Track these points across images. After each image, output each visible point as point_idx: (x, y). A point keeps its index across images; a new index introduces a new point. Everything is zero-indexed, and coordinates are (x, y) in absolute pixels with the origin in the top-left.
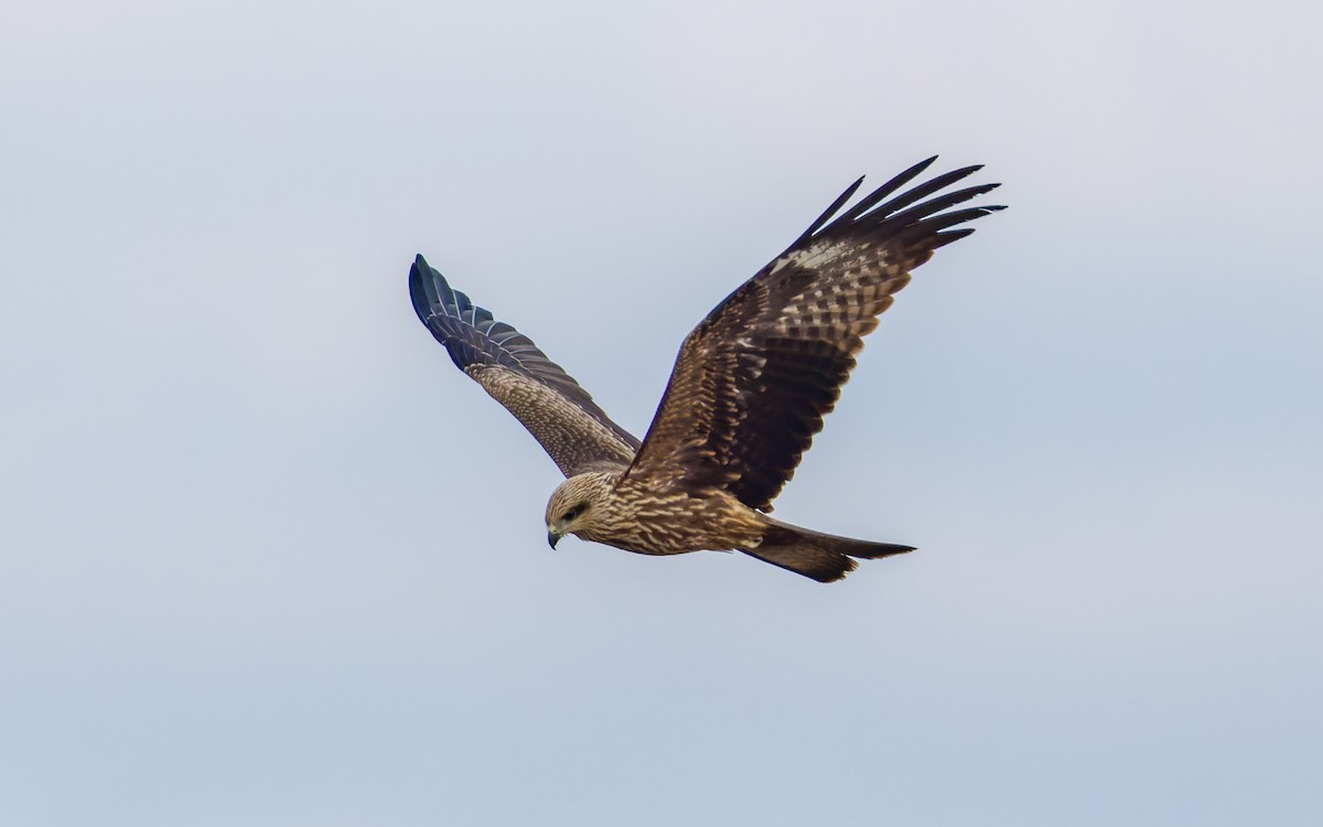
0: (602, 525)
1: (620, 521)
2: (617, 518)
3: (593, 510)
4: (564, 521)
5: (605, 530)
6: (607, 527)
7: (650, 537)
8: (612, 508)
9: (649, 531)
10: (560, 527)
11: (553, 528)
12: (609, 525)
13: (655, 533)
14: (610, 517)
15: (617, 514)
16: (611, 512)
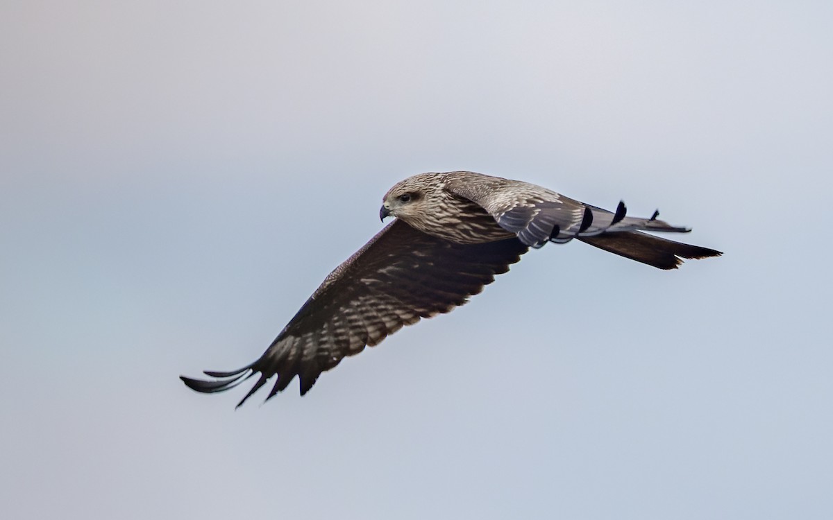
0: (431, 218)
1: (448, 217)
2: (445, 214)
3: (425, 202)
4: (399, 202)
5: (435, 222)
6: (436, 221)
7: (472, 233)
8: (442, 204)
9: (470, 228)
10: (393, 206)
11: (387, 204)
12: (438, 219)
13: (475, 230)
14: (440, 212)
15: (446, 210)
16: (441, 207)
